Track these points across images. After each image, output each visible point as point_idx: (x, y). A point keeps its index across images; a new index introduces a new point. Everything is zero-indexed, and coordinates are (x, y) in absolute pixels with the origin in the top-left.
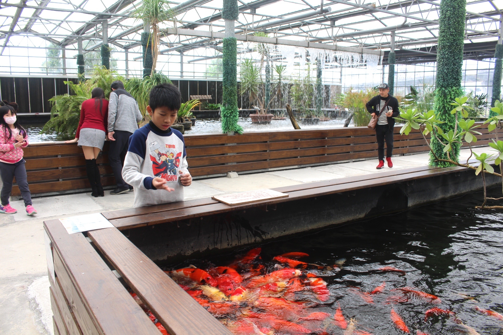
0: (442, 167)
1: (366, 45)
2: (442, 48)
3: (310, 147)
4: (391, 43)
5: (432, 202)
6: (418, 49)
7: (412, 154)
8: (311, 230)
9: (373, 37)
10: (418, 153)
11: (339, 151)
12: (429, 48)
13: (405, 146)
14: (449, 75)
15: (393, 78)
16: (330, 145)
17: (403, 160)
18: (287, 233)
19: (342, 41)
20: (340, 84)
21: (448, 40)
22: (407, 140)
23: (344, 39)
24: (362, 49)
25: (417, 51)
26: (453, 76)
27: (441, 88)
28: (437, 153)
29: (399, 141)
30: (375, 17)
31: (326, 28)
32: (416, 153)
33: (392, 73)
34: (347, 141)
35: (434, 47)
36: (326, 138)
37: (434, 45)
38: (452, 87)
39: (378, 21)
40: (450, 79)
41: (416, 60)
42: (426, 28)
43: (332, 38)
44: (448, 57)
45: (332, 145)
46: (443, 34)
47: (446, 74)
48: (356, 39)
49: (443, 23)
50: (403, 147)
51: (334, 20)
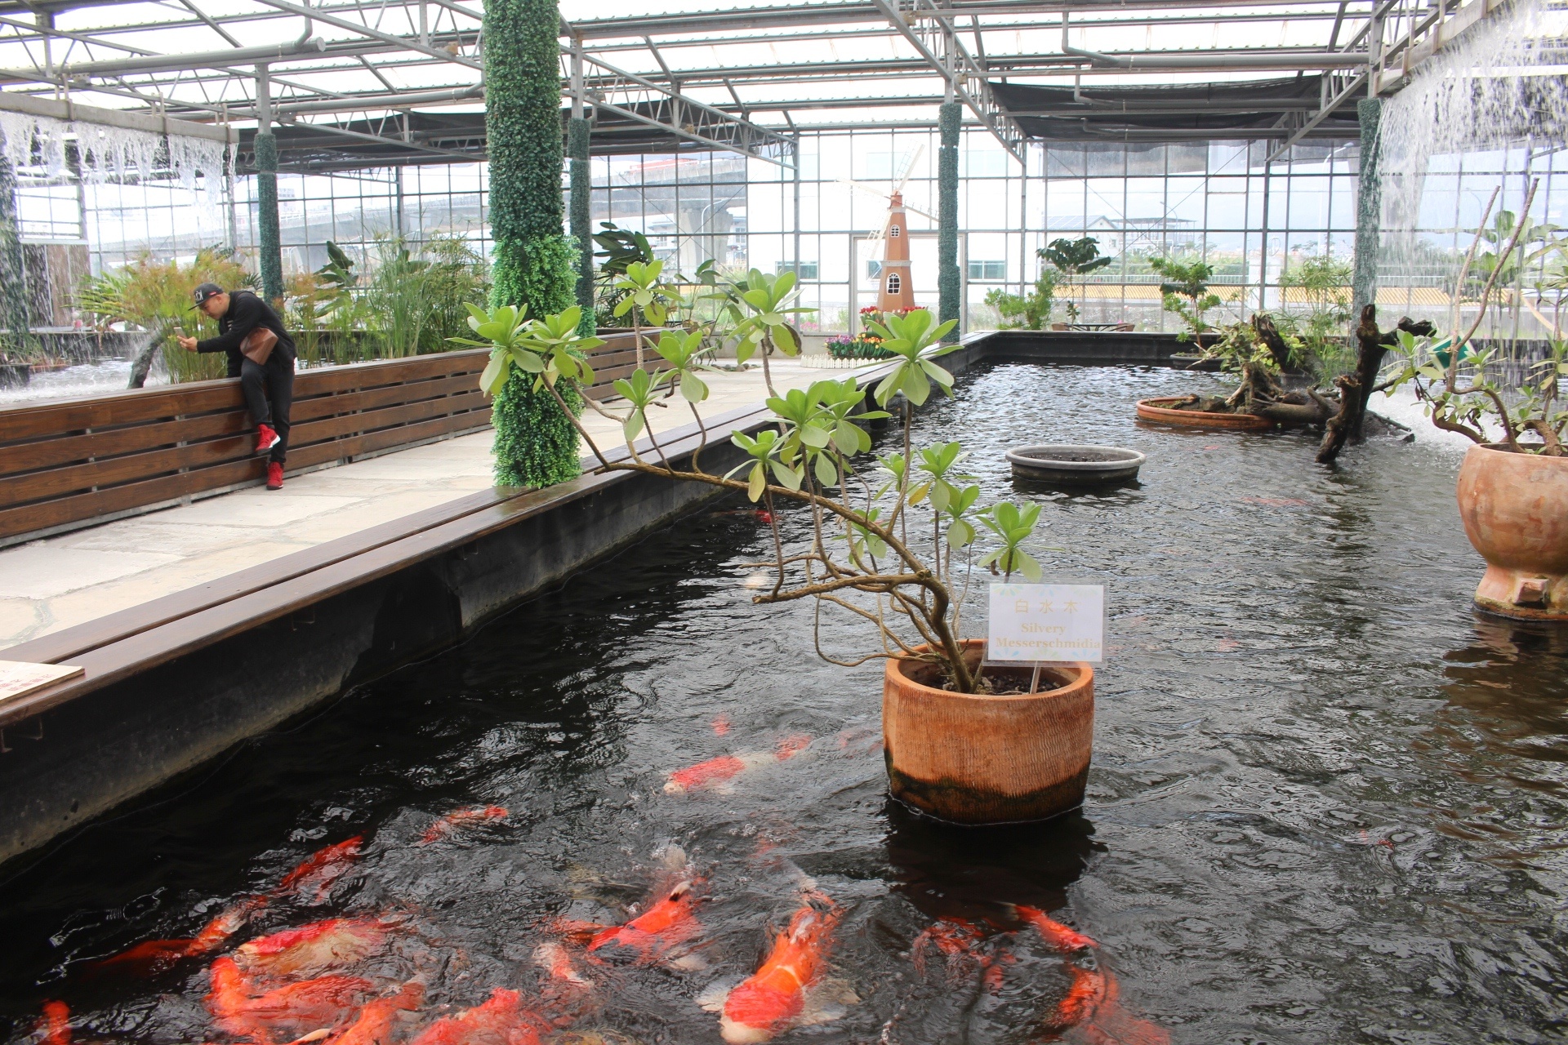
0: (539, 485)
1: (178, 107)
2: (503, 115)
3: (32, 466)
4: (259, 102)
5: (523, 598)
6: (344, 125)
7: (375, 454)
8: (171, 779)
9: (198, 79)
10: (392, 449)
11: (140, 470)
12: (376, 123)
13: (352, 431)
14: (530, 198)
15: (276, 215)
16: (104, 453)
17: (350, 476)
18: (85, 812)
19: (88, 87)
20: (82, 242)
21: (519, 88)
22: (354, 412)
23: (96, 81)
24: (164, 120)
25: (340, 131)
26: (542, 201)
27: (510, 239)
28: (518, 443)
29: (331, 416)
30: (199, 14)
31: (21, 38)
32: (387, 451)
33: (268, 203)
34: (165, 433)
35: (389, 120)
36: (88, 431)
37: (390, 113)
38: (542, 237)
39: (208, 27)
40: (535, 211)
41: (334, 160)
42: (363, 61)
43: (50, 76)
44: (523, 143)
45: (113, 453)
46: (502, 70)
47: (522, 194)
48: (132, 86)
49: (499, 37)
50: (347, 436)
51: (50, 8)
